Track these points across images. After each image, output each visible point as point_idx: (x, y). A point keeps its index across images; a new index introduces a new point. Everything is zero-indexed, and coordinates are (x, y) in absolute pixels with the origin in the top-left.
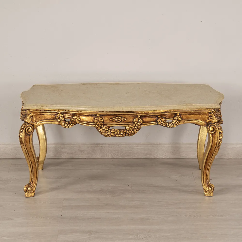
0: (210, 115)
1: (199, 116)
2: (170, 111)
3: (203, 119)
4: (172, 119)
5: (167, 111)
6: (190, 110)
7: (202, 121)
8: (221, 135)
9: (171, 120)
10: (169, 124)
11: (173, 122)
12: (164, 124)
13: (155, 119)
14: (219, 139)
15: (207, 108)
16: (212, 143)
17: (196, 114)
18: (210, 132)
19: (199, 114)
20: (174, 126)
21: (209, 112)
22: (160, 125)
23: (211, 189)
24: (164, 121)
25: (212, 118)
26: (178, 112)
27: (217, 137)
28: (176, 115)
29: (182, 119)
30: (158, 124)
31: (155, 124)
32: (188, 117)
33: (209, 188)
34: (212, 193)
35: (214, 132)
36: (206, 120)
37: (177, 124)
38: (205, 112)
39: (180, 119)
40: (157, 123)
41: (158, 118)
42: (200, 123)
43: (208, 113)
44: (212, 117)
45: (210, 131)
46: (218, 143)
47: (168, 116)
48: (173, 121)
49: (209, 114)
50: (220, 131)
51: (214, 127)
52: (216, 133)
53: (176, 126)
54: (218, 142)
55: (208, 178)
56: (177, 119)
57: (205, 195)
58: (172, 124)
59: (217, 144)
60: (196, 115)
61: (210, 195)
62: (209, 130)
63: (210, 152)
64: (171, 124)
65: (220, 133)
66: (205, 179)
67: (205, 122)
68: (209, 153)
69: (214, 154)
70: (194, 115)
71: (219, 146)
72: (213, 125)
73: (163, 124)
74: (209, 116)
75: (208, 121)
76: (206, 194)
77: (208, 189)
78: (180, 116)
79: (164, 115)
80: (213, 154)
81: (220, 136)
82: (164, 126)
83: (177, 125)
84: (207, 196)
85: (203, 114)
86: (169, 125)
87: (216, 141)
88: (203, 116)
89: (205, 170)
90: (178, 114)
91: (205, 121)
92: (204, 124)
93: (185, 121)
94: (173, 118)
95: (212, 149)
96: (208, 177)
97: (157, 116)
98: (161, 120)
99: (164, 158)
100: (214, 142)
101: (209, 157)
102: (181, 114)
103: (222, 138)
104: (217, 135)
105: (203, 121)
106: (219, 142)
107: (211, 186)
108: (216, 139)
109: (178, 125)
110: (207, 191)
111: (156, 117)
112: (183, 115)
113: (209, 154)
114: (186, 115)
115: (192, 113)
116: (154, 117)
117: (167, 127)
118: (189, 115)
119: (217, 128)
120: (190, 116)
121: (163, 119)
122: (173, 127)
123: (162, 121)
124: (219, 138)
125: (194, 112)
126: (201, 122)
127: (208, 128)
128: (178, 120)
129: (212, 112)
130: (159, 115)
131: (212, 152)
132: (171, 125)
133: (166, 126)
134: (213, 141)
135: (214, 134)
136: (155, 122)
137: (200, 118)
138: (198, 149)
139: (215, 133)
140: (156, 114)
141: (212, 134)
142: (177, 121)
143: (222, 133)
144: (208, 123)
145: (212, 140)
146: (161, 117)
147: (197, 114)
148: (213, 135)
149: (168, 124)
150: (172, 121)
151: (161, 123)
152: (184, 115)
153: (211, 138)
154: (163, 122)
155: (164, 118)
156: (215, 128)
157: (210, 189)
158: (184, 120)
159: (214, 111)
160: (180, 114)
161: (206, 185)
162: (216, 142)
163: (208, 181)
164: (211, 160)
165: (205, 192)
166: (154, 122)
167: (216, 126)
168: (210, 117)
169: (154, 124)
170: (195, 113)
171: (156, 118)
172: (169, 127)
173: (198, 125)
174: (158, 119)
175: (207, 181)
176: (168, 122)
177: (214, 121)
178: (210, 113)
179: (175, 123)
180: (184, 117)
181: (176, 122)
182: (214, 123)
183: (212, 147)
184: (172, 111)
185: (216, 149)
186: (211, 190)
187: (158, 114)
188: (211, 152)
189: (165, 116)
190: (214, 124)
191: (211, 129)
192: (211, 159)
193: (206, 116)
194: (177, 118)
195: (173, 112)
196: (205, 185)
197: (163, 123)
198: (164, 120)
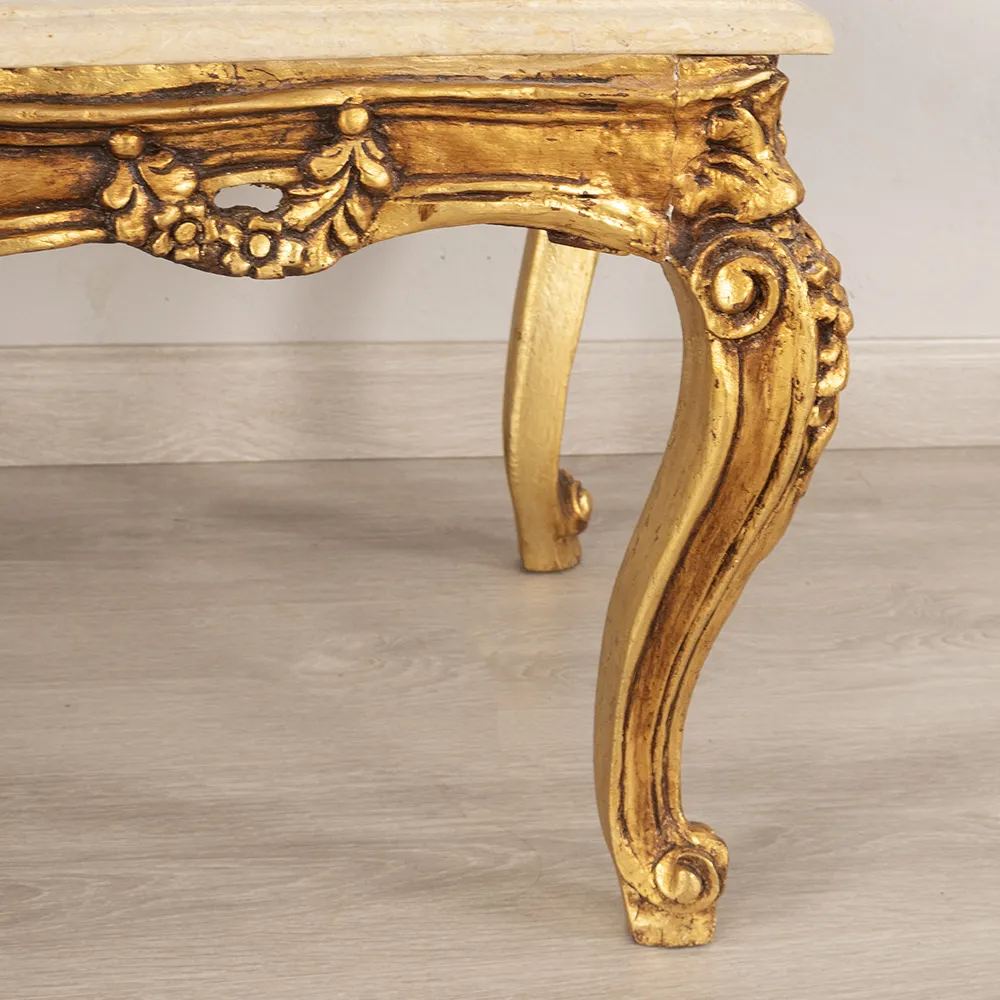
0: (717, 127)
1: (593, 136)
2: (252, 79)
3: (643, 179)
4: (282, 175)
5: (223, 77)
6: (495, 72)
7: (625, 193)
8: (829, 356)
9: (273, 186)
10: (248, 234)
11: (302, 214)
12: (185, 232)
13: (71, 180)
14: (808, 401)
15: (697, 48)
16: (735, 437)
17: (561, 123)
18: (712, 321)
19: (600, 116)
20: (305, 256)
21: (719, 90)
22: (144, 244)
23: (703, 883)
24: (180, 205)
25: (743, 163)
26: (357, 93)
27: (795, 383)
28: (326, 126)
29: (403, 172)
30: (111, 238)
31: (74, 235)
32: (471, 151)
33: (682, 874)
34: (701, 921)
35: (763, 317)
36: (676, 193)
37: (348, 237)
38: (662, 96)
39: (377, 175)
40: (104, 220)
41: (112, 160)
42: (609, 221)
43: (696, 111)
44: (740, 151)
45: (717, 309)
46: (796, 441)
47: (235, 137)
48: (302, 200)
49: (707, 122)
50: (828, 311)
51: (762, 268)
52: (784, 333)
53: (330, 260)
54: (799, 429)
55: (665, 779)
56: (338, 177)
57: (635, 937)
58: (291, 232)
59: (782, 447)
60: (560, 133)
61: (686, 937)
62: (703, 304)
63: (704, 529)
64: (275, 238)
65: (826, 330)
66: (641, 784)
67: (663, 211)
68: (699, 538)
69: (742, 549)
70: (543, 124)
71: (805, 465)
72: (754, 247)
73: (172, 235)
74: (710, 142)
75: (689, 203)
76: (640, 922)
77: (673, 880)
78: (383, 140)
79: (187, 126)
80: (733, 550)
81: (823, 369)
82: (187, 262)
83: (346, 249)
84: (652, 939)
85: (642, 124)
86: (245, 250)
87: (774, 416)
88: (637, 138)
89: (637, 703)
90: (359, 118)
91: (661, 197)
92: (650, 228)
93: (442, 205)
94: (299, 163)
95: (727, 498)
96: (665, 766)
97: (96, 142)
98: (148, 190)
99: (234, 456)
100: (759, 434)
101: (687, 579)
102: (393, 119)
103: (844, 385)
104: (796, 349)
105: (646, 196)
106: (811, 433)
107: (701, 848)
108: (778, 398)
109: (356, 248)
110: (655, 899)
111: (80, 150)
112: (411, 128)
113: (693, 551)
114: (453, 129)
115: (522, 104)
116: (57, 149)
117: (227, 271)
118: (482, 128)
119: (793, 275)
120: (494, 139)
121: (166, 171)
122: (292, 270)
123: (157, 203)
124: (807, 388)
125: (544, 93)
126: (618, 212)
127: (695, 278)
128: (358, 185)
129: (746, 97)
130: (122, 128)
131: (724, 533)
132: (273, 254)
133: (213, 264)
134: (749, 419)
135: (763, 349)
136: (78, 214)
137: (608, 168)
138: (515, 417)
139: (768, 333)
140: (85, 115)
141: (738, 348)
142: (345, 196)
143: (841, 336)
144: (690, 220)
145: (733, 407)
146: (152, 146)
147: (579, 116)
148: (749, 357)
149: (233, 240)
150: (290, 201)
151: (148, 218)
152: (430, 127)
153: (729, 384)
154: (171, 214)
155: (184, 157)
156: (774, 285)
157: (689, 882)
158: (430, 190)
159: (764, 85)
160: (375, 118)
161: (646, 840)
162: (774, 431)
163: (666, 803)
164: (708, 610)
165: (632, 911)
166: (62, 217)
167: (781, 251)
168: (723, 150)
169: (59, 237)
170: (556, 103)
171: (86, 167)
172: (252, 273)
173: (579, 242)
174: (105, 181)
175: (658, 805)
176: (239, 215)
177: (761, 201)
178: (723, 107)
179: (316, 223)
180: (427, 147)
181: (333, 211)
182: (766, 222)
183: (728, 480)
184: (288, 73)
185: (770, 499)
186: (701, 895)
187: (113, 114)
188: (711, 528)
189: (196, 142)
190: (761, 236)
191: (730, 289)
192: (709, 594)
193: (678, 146)
194: (344, 159)
195: (289, 88)
196: (638, 844)
197: (172, 228)
198: (187, 186)
